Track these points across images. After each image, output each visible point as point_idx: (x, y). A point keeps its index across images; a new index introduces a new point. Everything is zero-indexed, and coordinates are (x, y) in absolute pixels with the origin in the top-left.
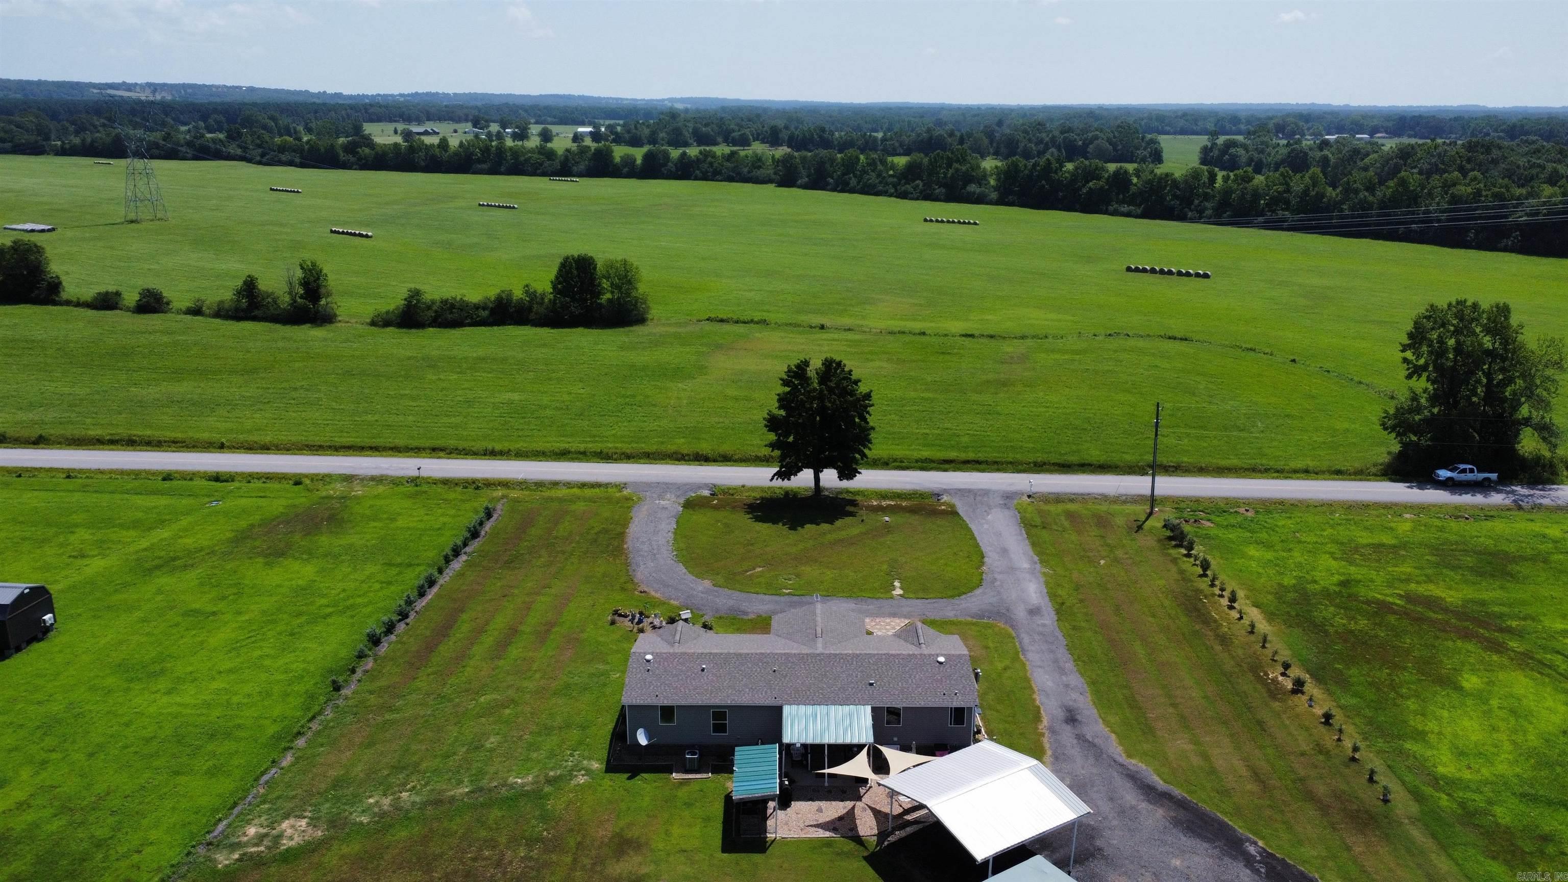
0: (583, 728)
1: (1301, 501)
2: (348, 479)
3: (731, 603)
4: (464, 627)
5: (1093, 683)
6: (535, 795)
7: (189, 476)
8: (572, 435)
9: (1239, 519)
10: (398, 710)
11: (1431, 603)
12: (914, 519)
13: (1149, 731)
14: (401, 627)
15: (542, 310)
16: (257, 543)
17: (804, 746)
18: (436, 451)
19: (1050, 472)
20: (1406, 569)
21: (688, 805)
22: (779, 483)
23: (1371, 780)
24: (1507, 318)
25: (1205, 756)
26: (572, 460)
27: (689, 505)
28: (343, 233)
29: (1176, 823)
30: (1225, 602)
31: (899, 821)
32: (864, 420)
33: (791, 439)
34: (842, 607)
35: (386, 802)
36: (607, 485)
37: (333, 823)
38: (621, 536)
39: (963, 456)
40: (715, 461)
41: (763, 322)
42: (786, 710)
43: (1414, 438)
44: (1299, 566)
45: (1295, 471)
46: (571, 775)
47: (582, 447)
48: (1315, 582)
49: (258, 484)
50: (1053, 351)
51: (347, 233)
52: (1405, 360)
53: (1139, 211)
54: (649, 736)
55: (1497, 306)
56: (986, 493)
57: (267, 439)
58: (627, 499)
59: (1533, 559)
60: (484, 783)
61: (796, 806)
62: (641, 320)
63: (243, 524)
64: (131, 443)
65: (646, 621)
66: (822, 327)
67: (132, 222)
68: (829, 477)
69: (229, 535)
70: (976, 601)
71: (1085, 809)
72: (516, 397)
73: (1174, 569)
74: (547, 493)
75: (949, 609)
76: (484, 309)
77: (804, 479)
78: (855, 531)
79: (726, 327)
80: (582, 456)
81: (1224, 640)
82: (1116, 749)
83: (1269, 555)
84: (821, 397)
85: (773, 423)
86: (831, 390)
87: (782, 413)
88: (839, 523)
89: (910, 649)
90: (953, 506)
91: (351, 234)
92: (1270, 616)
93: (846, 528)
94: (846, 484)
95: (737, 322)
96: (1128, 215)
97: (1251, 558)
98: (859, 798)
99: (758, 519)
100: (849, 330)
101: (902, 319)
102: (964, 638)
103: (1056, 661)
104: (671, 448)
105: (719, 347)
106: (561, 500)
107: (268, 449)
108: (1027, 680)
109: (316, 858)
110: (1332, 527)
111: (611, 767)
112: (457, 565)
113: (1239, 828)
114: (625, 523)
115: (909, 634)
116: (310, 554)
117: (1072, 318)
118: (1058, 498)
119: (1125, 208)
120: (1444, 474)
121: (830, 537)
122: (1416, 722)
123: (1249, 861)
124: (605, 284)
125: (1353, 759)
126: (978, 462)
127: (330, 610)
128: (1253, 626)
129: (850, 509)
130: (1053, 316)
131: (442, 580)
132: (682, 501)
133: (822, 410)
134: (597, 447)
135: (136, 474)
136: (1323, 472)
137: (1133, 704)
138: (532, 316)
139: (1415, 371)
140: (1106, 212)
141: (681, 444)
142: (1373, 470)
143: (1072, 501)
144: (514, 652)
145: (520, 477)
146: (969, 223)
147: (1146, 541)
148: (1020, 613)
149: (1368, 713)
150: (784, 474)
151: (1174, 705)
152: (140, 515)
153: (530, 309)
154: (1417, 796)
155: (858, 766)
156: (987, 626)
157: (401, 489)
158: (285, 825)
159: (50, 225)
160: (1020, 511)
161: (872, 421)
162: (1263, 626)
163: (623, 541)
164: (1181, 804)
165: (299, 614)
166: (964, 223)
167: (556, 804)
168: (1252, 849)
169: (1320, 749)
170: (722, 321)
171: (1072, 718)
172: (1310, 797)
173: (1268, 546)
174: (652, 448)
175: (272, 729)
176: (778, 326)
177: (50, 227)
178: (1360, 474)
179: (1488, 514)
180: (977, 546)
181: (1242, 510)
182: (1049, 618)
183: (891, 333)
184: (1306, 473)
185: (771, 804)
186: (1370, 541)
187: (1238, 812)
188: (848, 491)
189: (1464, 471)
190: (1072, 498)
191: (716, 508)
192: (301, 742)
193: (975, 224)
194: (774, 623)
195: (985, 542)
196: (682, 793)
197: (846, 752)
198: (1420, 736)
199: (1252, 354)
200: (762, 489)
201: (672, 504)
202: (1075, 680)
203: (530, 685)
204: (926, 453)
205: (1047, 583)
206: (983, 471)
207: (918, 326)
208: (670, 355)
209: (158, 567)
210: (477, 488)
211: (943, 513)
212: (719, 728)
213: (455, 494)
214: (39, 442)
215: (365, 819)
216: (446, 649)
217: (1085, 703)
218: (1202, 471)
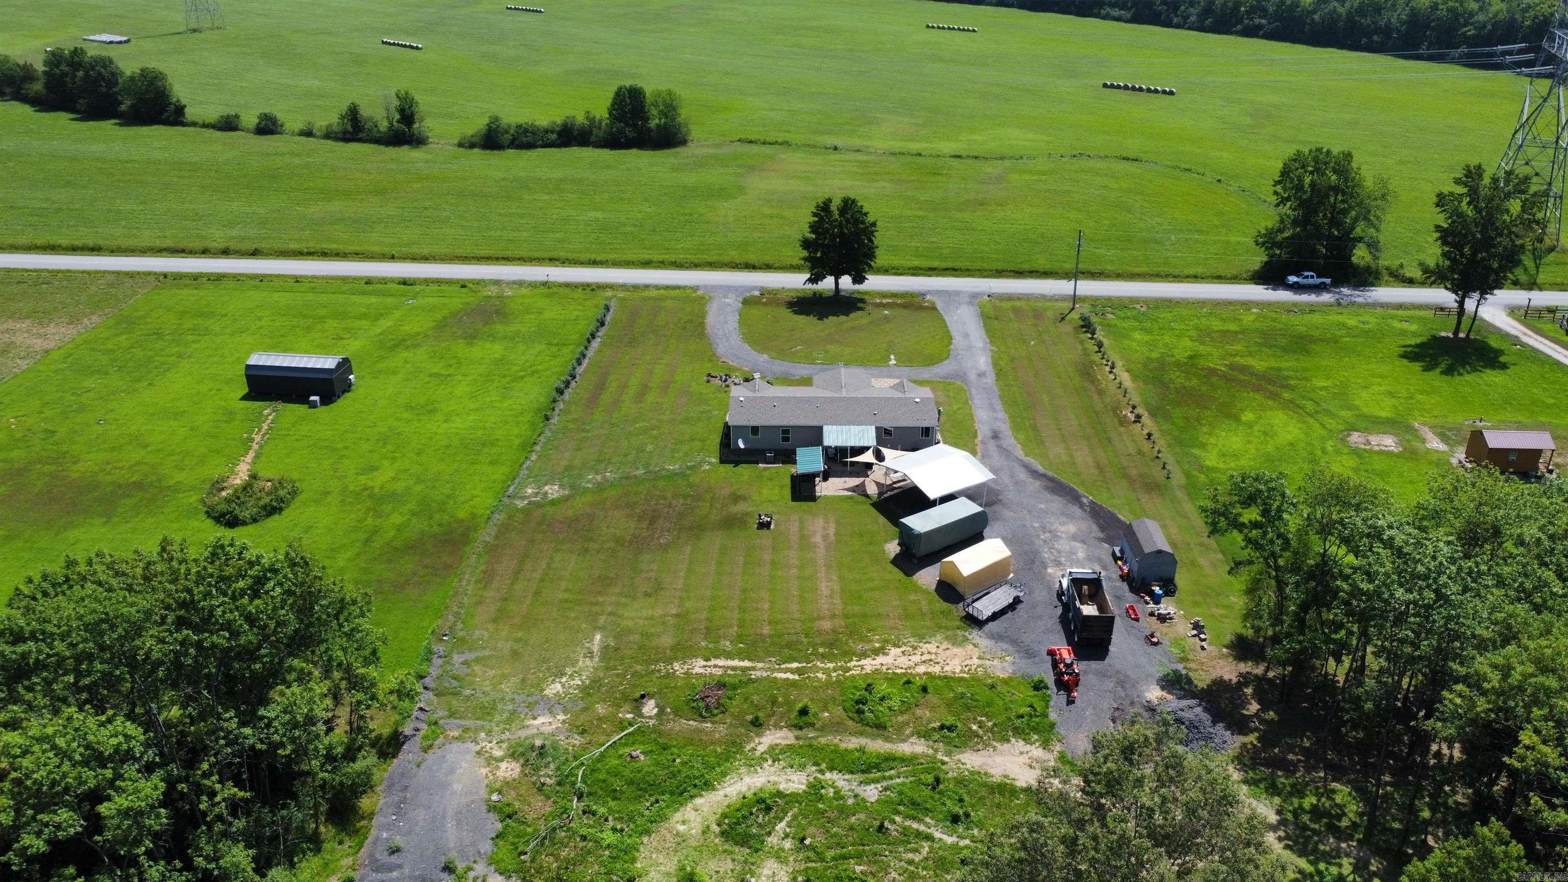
0: (702, 441)
1: (1183, 300)
2: (497, 282)
3: (783, 369)
4: (612, 385)
5: (1012, 417)
6: (682, 475)
7: (384, 281)
8: (650, 248)
9: (1134, 312)
10: (588, 431)
11: (1244, 369)
12: (905, 312)
13: (1041, 443)
14: (573, 384)
15: (601, 134)
16: (454, 330)
17: (836, 448)
18: (553, 261)
19: (1007, 277)
20: (1238, 347)
21: (770, 479)
22: (809, 286)
23: (1164, 468)
24: (1350, 162)
25: (1071, 457)
26: (656, 268)
27: (746, 302)
28: (394, 44)
29: (1046, 488)
30: (1108, 369)
31: (890, 487)
32: (871, 241)
33: (819, 255)
34: (858, 372)
35: (599, 478)
36: (684, 288)
37: (572, 487)
38: (702, 324)
39: (944, 265)
40: (760, 268)
41: (786, 143)
42: (825, 428)
43: (1278, 252)
44: (1166, 345)
45: (1187, 277)
46: (700, 464)
47: (661, 258)
48: (1172, 356)
49: (435, 287)
50: (1024, 172)
51: (398, 45)
52: (1275, 193)
53: (1129, 16)
54: (745, 443)
55: (1343, 153)
56: (958, 293)
57: (425, 251)
58: (702, 298)
59: (1326, 341)
60: (651, 468)
61: (831, 480)
62: (683, 142)
63: (438, 316)
64: (324, 255)
65: (729, 381)
66: (836, 148)
67: (195, 31)
68: (846, 282)
69: (432, 324)
70: (945, 368)
71: (991, 476)
72: (599, 215)
73: (1080, 347)
74: (644, 294)
75: (926, 373)
76: (552, 132)
77: (828, 283)
78: (864, 321)
79: (755, 149)
80: (662, 265)
81: (1101, 392)
82: (1019, 452)
83: (1147, 338)
84: (840, 226)
85: (806, 244)
86: (847, 221)
87: (814, 236)
88: (852, 315)
89: (900, 395)
90: (933, 303)
91: (402, 46)
92: (1135, 378)
93: (856, 318)
94: (857, 287)
95: (764, 143)
96: (1118, 19)
97: (1135, 340)
98: (868, 476)
99: (796, 312)
100: (858, 151)
101: (902, 140)
102: (934, 390)
103: (991, 405)
104: (726, 258)
105: (751, 168)
106: (655, 299)
107: (427, 259)
108: (972, 415)
109: (568, 503)
110: (1198, 318)
111: (723, 461)
112: (595, 344)
113: (1081, 491)
114: (703, 315)
115: (900, 387)
116: (493, 338)
117: (1046, 138)
118: (1010, 297)
119: (1116, 12)
120: (1292, 279)
121: (846, 325)
122: (1203, 439)
123: (1082, 506)
124: (654, 112)
125: (1158, 457)
126: (955, 270)
127: (522, 374)
128: (1120, 384)
129: (860, 305)
130: (1031, 136)
131: (590, 353)
132: (741, 299)
133: (842, 235)
134: (673, 258)
135: (344, 279)
136: (1207, 277)
137: (1034, 428)
138: (593, 138)
139: (1283, 201)
140: (1097, 16)
141: (734, 255)
142: (1245, 276)
143: (1019, 299)
144: (650, 398)
145: (621, 281)
146: (968, 30)
147: (1066, 328)
148: (972, 376)
149: (1176, 433)
150: (814, 280)
151: (1059, 429)
152: (364, 310)
153: (591, 133)
154: (1188, 475)
155: (868, 457)
156: (949, 384)
157: (539, 291)
158: (546, 488)
159: (121, 34)
160: (981, 306)
161: (876, 242)
162: (1128, 382)
163: (704, 329)
164: (1051, 479)
165: (504, 376)
166: (964, 30)
167: (695, 479)
168: (1085, 500)
169: (1140, 452)
170: (751, 142)
171: (996, 436)
172: (1126, 476)
173: (1147, 331)
174: (714, 258)
175: (518, 441)
176: (798, 147)
177: (125, 38)
178: (1235, 279)
179: (1312, 309)
180: (948, 332)
181: (1138, 306)
182: (990, 379)
183: (893, 154)
184: (1196, 278)
185: (817, 479)
186: (1221, 328)
187: (1083, 483)
188: (858, 292)
189: (1307, 277)
190: (1019, 297)
191: (765, 304)
192: (537, 448)
193: (974, 31)
194: (815, 381)
195: (953, 329)
196: (766, 473)
197: (862, 450)
198: (1203, 446)
199: (1187, 174)
200: (797, 290)
201: (733, 302)
202: (1001, 415)
203: (665, 418)
204: (916, 263)
205: (992, 357)
206: (957, 276)
207: (915, 146)
208: (713, 176)
209: (397, 346)
210: (593, 290)
211: (926, 308)
212: (786, 439)
213: (579, 294)
214: (255, 253)
215: (590, 486)
216: (606, 397)
217: (1005, 427)
218: (1118, 276)
